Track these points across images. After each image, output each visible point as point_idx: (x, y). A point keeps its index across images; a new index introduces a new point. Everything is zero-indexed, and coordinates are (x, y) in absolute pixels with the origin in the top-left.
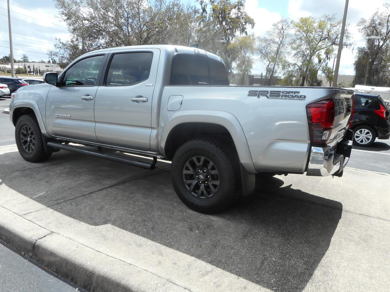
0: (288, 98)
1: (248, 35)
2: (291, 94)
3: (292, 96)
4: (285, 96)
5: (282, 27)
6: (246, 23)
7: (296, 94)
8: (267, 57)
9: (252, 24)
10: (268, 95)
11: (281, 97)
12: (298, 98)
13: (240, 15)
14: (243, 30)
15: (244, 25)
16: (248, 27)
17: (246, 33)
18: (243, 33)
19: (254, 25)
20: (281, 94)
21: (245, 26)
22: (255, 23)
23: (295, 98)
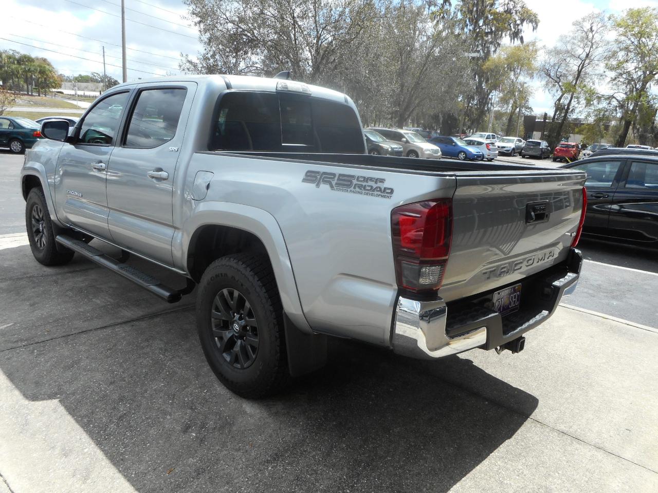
0: (364, 191)
1: (525, 43)
2: (370, 183)
3: (372, 187)
4: (360, 187)
5: (591, 28)
6: (522, 21)
7: (379, 184)
8: (558, 83)
9: (534, 24)
10: (334, 183)
11: (352, 189)
12: (379, 193)
13: (511, 7)
14: (516, 35)
15: (518, 25)
16: (526, 28)
17: (522, 38)
18: (516, 39)
19: (537, 26)
20: (355, 182)
21: (520, 27)
22: (539, 21)
23: (376, 193)
